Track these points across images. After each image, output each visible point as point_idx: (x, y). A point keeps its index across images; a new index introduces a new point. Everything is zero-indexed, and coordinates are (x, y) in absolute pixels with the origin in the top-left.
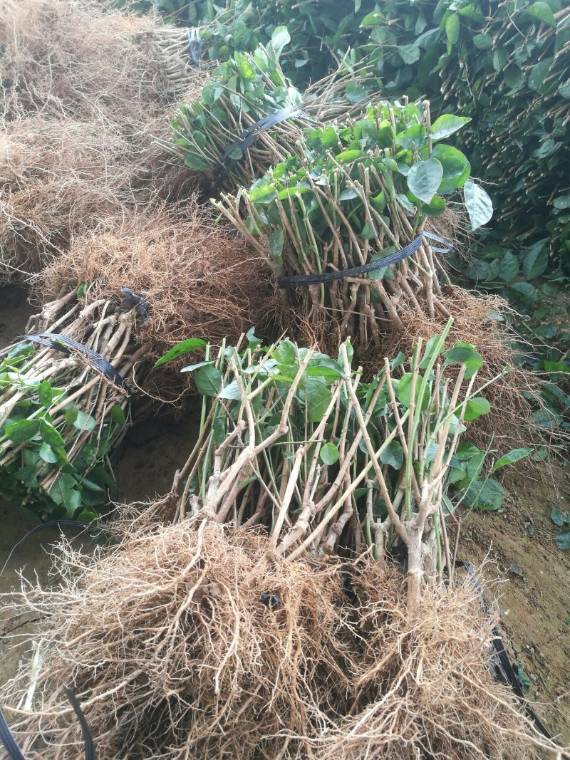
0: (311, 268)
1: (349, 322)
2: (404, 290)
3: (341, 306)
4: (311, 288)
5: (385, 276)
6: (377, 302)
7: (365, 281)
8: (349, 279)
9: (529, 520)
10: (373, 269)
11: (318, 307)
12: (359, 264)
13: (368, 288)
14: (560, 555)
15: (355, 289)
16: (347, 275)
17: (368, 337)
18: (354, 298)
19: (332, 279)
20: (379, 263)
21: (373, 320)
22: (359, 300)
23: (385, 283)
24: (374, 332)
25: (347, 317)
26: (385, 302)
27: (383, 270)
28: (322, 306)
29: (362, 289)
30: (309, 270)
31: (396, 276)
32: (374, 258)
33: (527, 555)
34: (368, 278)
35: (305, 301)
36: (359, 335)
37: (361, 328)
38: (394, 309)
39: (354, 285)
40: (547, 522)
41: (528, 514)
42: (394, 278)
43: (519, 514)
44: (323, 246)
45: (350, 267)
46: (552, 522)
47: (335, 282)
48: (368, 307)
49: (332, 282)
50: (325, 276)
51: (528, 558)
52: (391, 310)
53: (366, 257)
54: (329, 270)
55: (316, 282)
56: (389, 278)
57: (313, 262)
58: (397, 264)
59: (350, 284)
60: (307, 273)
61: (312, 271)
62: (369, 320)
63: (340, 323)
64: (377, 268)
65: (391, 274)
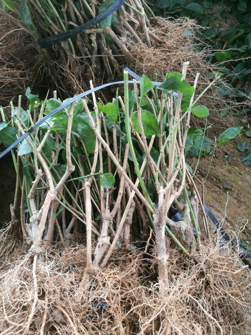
0: (57, 29)
1: (96, 62)
2: (128, 29)
3: (88, 52)
4: (63, 44)
5: (112, 22)
6: (112, 43)
7: (99, 30)
8: (88, 31)
9: (227, 154)
10: (102, 19)
11: (72, 57)
12: (91, 17)
13: (102, 35)
14: (247, 169)
15: (93, 38)
16: (85, 28)
17: (112, 70)
18: (95, 45)
19: (75, 34)
20: (106, 13)
21: (112, 58)
22: (99, 45)
23: (113, 28)
24: (115, 66)
25: (94, 60)
26: (117, 43)
27: (110, 18)
28: (74, 56)
29: (99, 36)
30: (56, 30)
31: (120, 20)
32: (101, 10)
33: (230, 175)
34: (100, 27)
35: (62, 55)
36: (106, 70)
37: (106, 65)
38: (124, 46)
39: (92, 35)
40: (236, 152)
41: (226, 150)
42: (118, 22)
43: (221, 151)
44: (61, 8)
45: (85, 21)
46: (239, 151)
47: (78, 35)
48: (106, 49)
49: (76, 36)
50: (69, 32)
51: (232, 177)
52: (123, 48)
53: (95, 10)
54: (71, 27)
55: (65, 39)
56: (115, 23)
57: (58, 23)
58: (118, 11)
59: (89, 35)
60: (56, 33)
61: (59, 30)
62: (109, 58)
63: (91, 65)
64: (105, 17)
65: (116, 20)
